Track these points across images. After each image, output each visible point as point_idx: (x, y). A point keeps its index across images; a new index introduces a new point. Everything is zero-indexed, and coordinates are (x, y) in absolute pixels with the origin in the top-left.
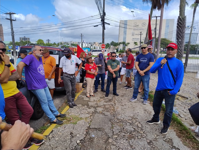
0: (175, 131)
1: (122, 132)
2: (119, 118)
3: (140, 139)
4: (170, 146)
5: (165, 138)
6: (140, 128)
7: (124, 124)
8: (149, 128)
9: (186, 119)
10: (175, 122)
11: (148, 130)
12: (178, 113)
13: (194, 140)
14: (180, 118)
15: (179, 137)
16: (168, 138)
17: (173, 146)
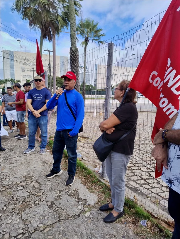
0: (79, 178)
1: (10, 204)
2: (5, 184)
3: (38, 204)
4: (76, 199)
5: (70, 192)
6: (37, 188)
7: (13, 190)
8: (50, 184)
9: (89, 161)
10: (79, 168)
11: (48, 189)
12: (81, 156)
13: (98, 182)
14: (84, 161)
15: (85, 184)
16: (72, 190)
17: (79, 199)
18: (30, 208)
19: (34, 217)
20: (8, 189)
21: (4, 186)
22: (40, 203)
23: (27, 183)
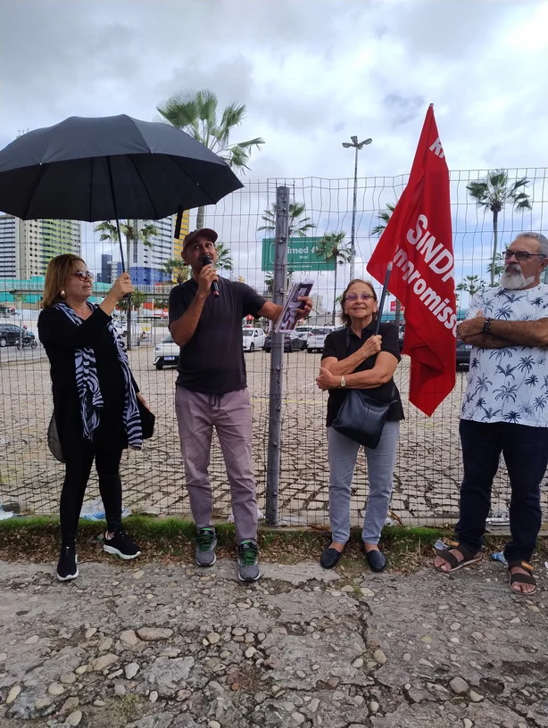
18: (268, 668)
19: (315, 667)
20: (89, 703)
21: (54, 712)
22: (261, 646)
23: (115, 650)
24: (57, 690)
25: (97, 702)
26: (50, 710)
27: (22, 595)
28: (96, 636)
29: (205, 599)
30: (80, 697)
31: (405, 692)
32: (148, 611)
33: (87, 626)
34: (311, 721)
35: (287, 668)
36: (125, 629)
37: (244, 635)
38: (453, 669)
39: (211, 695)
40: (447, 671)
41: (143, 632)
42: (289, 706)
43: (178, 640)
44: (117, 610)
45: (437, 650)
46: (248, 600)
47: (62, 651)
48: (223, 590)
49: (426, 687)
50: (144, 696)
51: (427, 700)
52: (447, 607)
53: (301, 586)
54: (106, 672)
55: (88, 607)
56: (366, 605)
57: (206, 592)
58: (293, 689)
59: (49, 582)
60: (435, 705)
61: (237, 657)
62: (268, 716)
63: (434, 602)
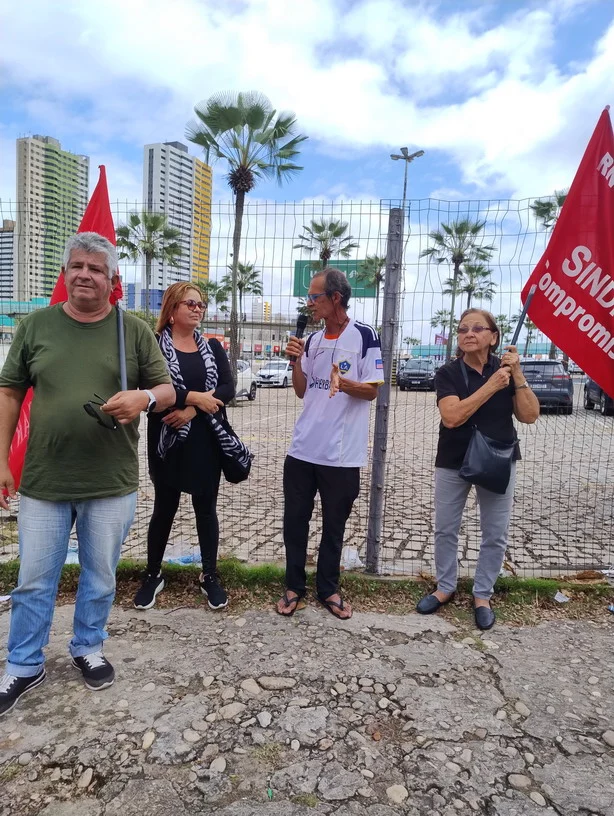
18: (408, 719)
19: (457, 718)
20: (228, 750)
21: (195, 759)
22: (394, 697)
23: (240, 698)
24: (193, 737)
25: (237, 750)
26: (191, 756)
27: (122, 641)
28: (214, 684)
29: (320, 648)
30: (219, 744)
31: (558, 745)
32: (262, 660)
33: (202, 674)
34: (468, 771)
35: (428, 719)
36: (244, 678)
37: (372, 686)
38: (601, 723)
39: (355, 744)
40: (597, 725)
41: (264, 680)
42: (442, 757)
43: (303, 689)
44: (229, 658)
45: (580, 703)
46: (365, 650)
47: (185, 699)
48: (336, 639)
49: (578, 739)
50: (285, 744)
51: (583, 752)
52: (580, 661)
53: (417, 637)
54: (238, 720)
55: (197, 655)
56: (494, 658)
57: (318, 641)
58: (440, 740)
59: (147, 629)
60: (594, 757)
61: (371, 707)
62: (422, 766)
63: (564, 656)
